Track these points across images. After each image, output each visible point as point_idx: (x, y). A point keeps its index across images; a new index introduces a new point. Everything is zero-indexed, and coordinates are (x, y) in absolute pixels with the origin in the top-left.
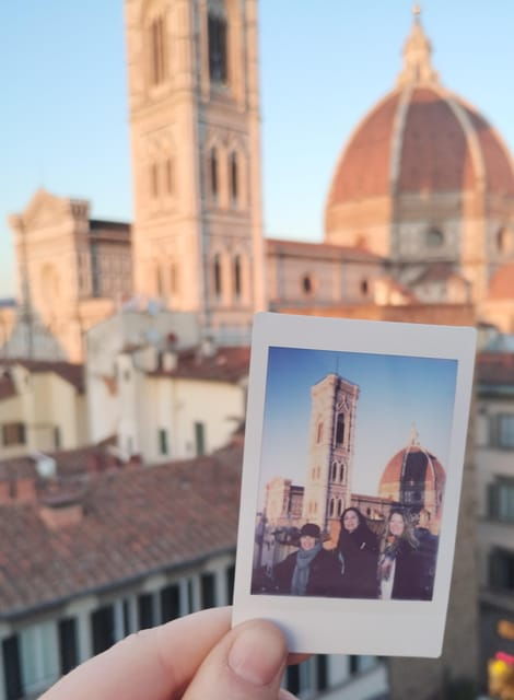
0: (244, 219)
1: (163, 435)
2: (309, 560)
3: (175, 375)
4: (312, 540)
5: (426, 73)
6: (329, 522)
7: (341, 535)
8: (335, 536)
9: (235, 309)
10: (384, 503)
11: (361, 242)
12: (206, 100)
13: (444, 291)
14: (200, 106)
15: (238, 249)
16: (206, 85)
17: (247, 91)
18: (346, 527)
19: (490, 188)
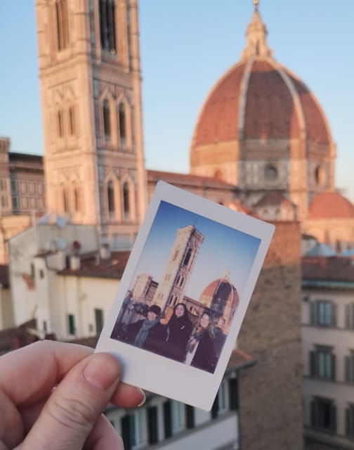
0: (130, 155)
1: (71, 318)
2: (150, 327)
3: (79, 274)
4: (155, 316)
5: (263, 50)
6: (167, 308)
7: (172, 317)
8: (168, 317)
9: (123, 223)
10: (201, 306)
11: (218, 174)
12: (99, 62)
13: (278, 211)
14: (94, 67)
15: (126, 177)
16: (99, 51)
17: (131, 58)
18: (176, 314)
19: (309, 137)
